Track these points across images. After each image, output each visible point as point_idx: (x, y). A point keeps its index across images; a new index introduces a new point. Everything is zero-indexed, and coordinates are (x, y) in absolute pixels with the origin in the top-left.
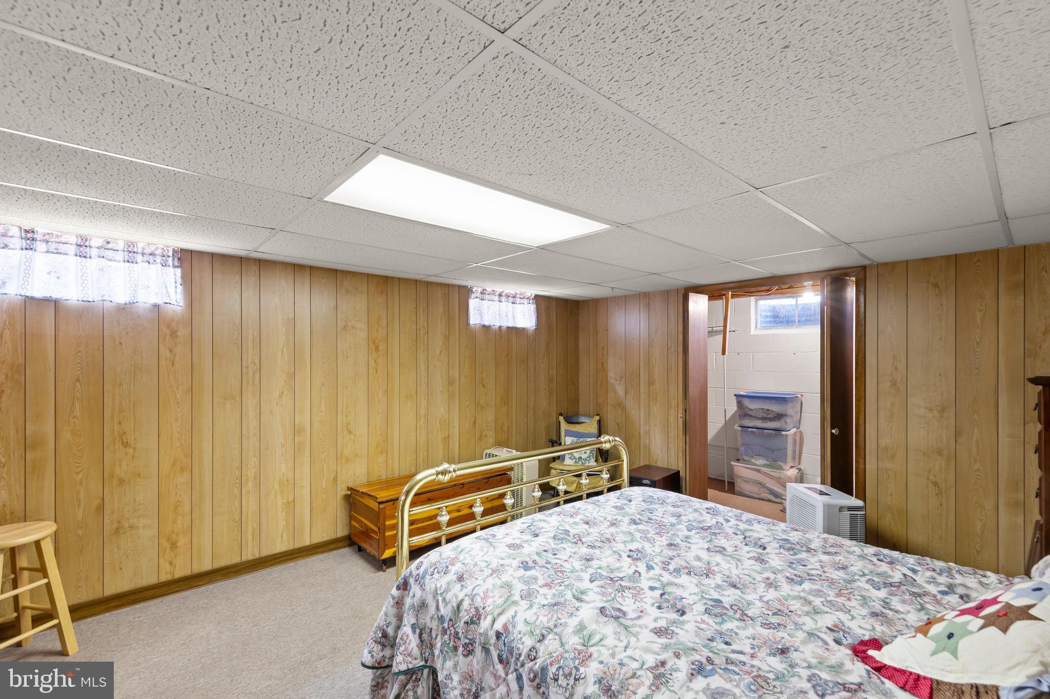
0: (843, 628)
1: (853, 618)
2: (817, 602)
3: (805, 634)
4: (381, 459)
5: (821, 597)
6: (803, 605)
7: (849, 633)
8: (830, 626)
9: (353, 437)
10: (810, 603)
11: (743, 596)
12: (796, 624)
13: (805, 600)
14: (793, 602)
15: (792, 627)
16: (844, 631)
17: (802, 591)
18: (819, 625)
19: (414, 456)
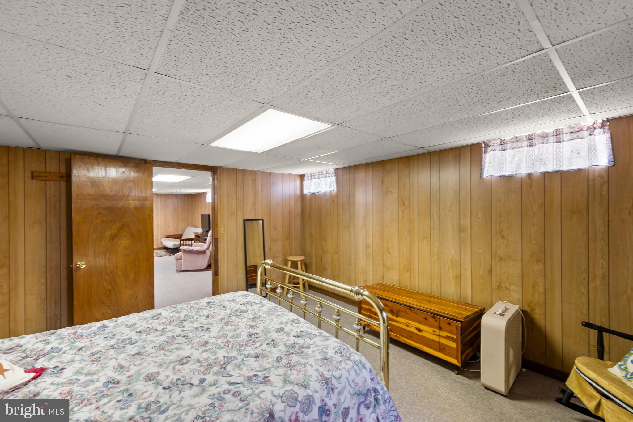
0: (56, 375)
1: (52, 384)
2: (83, 378)
3: (75, 360)
4: (407, 275)
5: (83, 383)
6: (89, 370)
7: (51, 374)
8: (64, 370)
9: (391, 256)
10: (86, 375)
11: (127, 354)
12: (84, 360)
13: (90, 374)
14: (97, 368)
15: (85, 359)
16: (55, 373)
17: (98, 379)
18: (71, 367)
19: (430, 281)
